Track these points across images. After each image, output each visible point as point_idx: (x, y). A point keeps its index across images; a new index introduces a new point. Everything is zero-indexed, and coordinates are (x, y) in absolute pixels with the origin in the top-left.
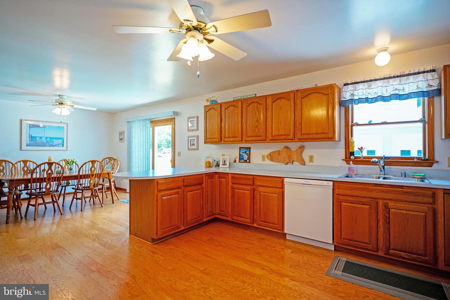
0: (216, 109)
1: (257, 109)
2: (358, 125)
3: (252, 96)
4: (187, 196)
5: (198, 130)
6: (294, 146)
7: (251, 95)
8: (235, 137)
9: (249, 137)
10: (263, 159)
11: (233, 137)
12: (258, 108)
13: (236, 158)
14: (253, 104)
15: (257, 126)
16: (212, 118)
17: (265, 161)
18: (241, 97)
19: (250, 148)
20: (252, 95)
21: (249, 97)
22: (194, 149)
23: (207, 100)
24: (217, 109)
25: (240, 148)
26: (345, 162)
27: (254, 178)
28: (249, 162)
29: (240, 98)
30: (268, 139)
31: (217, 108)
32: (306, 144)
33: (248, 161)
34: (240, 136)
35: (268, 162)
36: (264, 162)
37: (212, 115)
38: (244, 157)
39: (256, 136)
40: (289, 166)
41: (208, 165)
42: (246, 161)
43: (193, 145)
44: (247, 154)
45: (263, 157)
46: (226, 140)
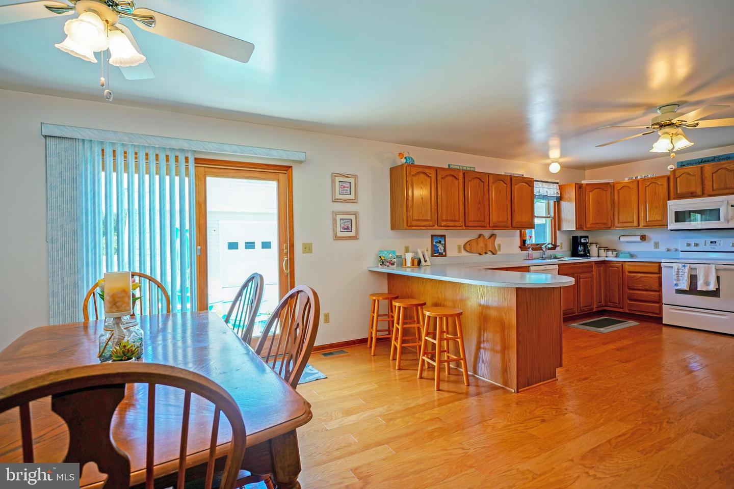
0: (428, 174)
2: (536, 217)
3: (472, 169)
6: (487, 233)
10: (460, 251)
11: (452, 221)
12: (480, 186)
14: (475, 180)
15: (479, 208)
18: (460, 166)
19: (444, 236)
21: (469, 169)
22: (350, 237)
23: (401, 155)
24: (430, 175)
25: (432, 236)
26: (520, 250)
32: (496, 232)
33: (444, 253)
34: (462, 219)
35: (464, 253)
42: (441, 255)
44: (442, 244)
45: (459, 247)
46: (443, 223)
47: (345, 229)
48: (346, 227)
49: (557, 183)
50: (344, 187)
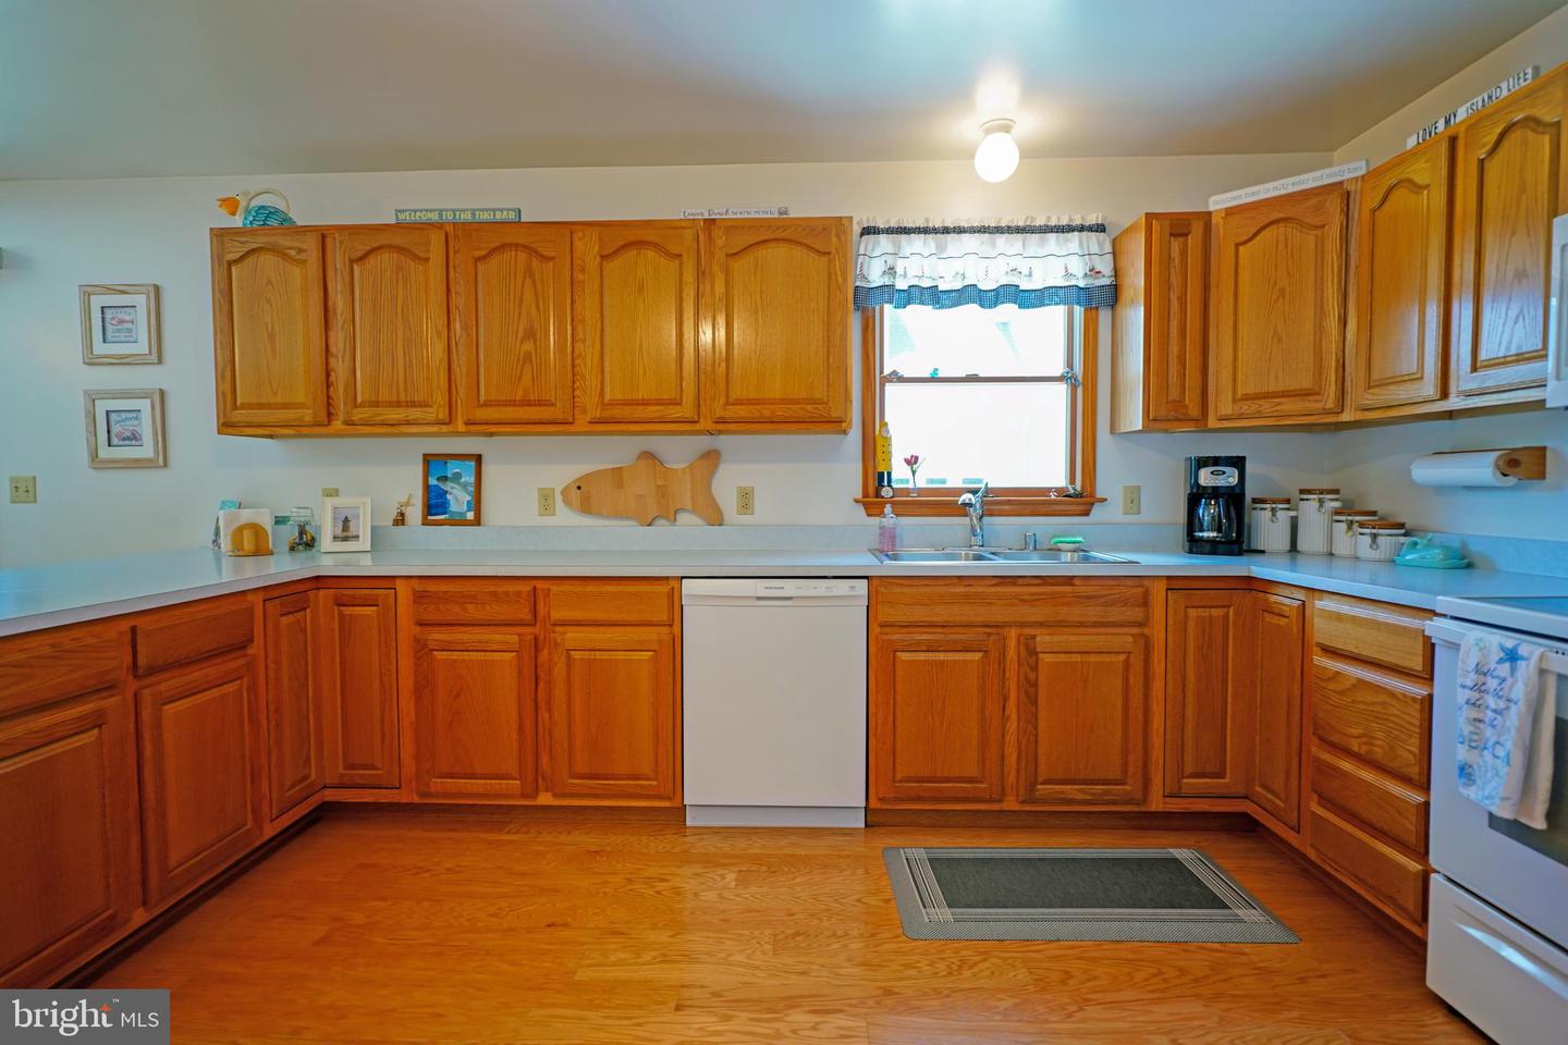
0: (293, 253)
1: (528, 281)
2: (901, 379)
3: (499, 216)
4: (158, 725)
5: (160, 362)
7: (494, 210)
8: (412, 404)
9: (488, 404)
10: (546, 507)
11: (398, 404)
12: (532, 276)
13: (407, 504)
14: (508, 255)
15: (528, 356)
16: (269, 301)
17: (554, 515)
18: (441, 212)
19: (478, 459)
20: (502, 210)
21: (485, 217)
22: (137, 460)
23: (231, 205)
24: (303, 256)
25: (428, 459)
26: (861, 510)
27: (535, 588)
28: (477, 521)
29: (434, 217)
30: (582, 422)
31: (300, 251)
32: (724, 442)
33: (470, 516)
34: (441, 398)
35: (565, 516)
36: (548, 521)
37: (269, 282)
38: (449, 497)
39: (526, 403)
40: (662, 529)
41: (248, 544)
42: (458, 519)
43: (129, 438)
44: (464, 486)
45: (546, 498)
46: (358, 414)
47: (124, 439)
48: (128, 434)
49: (1101, 228)
50: (121, 322)
